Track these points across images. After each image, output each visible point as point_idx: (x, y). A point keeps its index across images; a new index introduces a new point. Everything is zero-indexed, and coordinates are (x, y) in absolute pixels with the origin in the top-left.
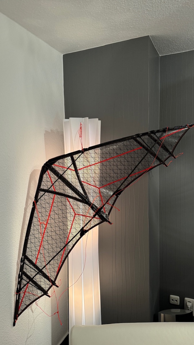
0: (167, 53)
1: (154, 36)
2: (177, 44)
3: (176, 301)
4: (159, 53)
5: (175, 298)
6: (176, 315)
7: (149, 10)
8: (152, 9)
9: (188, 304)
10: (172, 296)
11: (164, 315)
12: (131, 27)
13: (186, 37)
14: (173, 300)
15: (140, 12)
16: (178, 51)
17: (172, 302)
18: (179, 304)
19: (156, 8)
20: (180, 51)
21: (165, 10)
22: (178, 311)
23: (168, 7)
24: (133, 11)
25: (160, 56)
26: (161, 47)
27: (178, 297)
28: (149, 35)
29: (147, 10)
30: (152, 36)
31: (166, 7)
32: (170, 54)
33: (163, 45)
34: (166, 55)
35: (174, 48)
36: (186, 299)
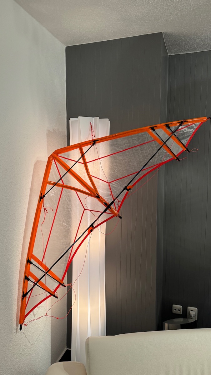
0: (176, 53)
1: (167, 33)
2: (189, 44)
3: (179, 310)
4: (169, 52)
5: (178, 308)
6: (181, 324)
7: (168, 5)
8: (172, 5)
9: (191, 312)
10: (174, 306)
11: (168, 325)
12: (145, 22)
13: (199, 37)
14: (175, 310)
15: (159, 6)
16: (189, 51)
17: (174, 311)
18: (181, 313)
19: (176, 4)
20: (190, 51)
21: (185, 6)
22: (181, 320)
23: (189, 3)
24: (153, 5)
25: (169, 55)
26: (171, 46)
27: (181, 307)
28: (163, 32)
29: (167, 4)
30: (166, 34)
31: (187, 3)
32: (179, 54)
33: (174, 43)
34: (175, 55)
35: (185, 47)
36: (189, 308)
